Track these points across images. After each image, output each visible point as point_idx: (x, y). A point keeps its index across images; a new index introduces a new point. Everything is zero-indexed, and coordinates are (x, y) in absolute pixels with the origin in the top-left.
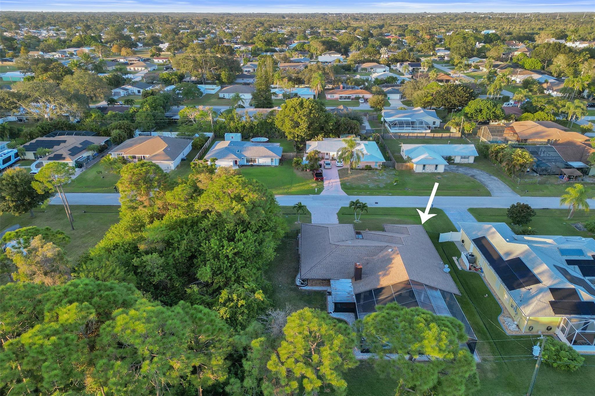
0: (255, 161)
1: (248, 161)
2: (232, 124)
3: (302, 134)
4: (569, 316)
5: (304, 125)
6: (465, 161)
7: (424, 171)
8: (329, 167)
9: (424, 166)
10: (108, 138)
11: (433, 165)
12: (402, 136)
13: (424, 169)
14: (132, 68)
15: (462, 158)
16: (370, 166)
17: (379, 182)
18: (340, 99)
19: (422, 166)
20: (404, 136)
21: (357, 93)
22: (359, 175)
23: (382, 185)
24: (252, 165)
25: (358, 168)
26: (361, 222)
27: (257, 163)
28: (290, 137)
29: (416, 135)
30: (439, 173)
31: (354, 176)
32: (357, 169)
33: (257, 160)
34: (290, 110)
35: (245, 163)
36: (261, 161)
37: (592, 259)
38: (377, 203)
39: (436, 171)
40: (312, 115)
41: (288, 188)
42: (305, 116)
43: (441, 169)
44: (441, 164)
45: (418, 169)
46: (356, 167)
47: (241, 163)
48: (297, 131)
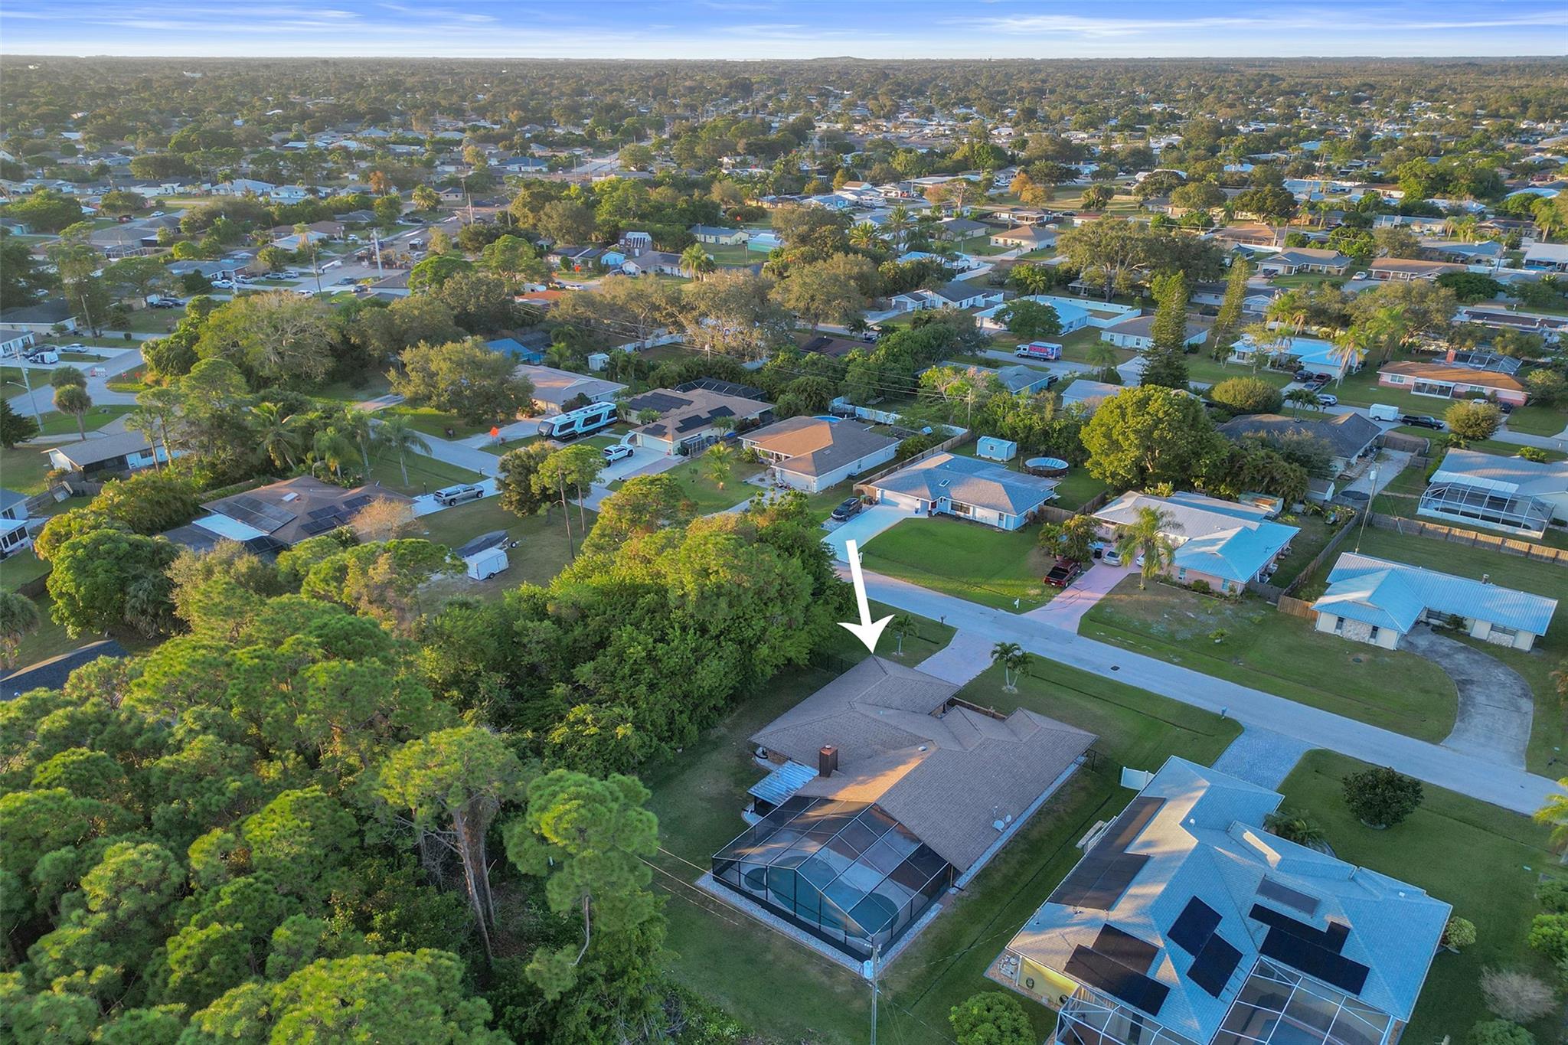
0: (967, 510)
1: (954, 507)
3: (1121, 471)
4: (1090, 986)
5: (1129, 453)
7: (1338, 632)
8: (1112, 561)
9: (1341, 619)
11: (1365, 622)
12: (1429, 532)
13: (1339, 626)
14: (1001, 240)
15: (1493, 628)
16: (1207, 584)
17: (1185, 625)
18: (1416, 389)
19: (1334, 621)
20: (1434, 532)
21: (1478, 382)
22: (1159, 598)
23: (1184, 634)
24: (959, 518)
25: (1179, 581)
26: (1015, 691)
27: (970, 515)
28: (1095, 474)
29: (1472, 535)
30: (1378, 650)
31: (1146, 597)
32: (1175, 584)
33: (971, 508)
35: (949, 510)
36: (980, 513)
37: (1323, 928)
38: (1115, 668)
39: (1372, 642)
40: (1156, 434)
41: (976, 584)
42: (1136, 432)
43: (1388, 640)
44: (1392, 628)
45: (1326, 624)
46: (1175, 579)
47: (940, 507)
48: (1111, 463)
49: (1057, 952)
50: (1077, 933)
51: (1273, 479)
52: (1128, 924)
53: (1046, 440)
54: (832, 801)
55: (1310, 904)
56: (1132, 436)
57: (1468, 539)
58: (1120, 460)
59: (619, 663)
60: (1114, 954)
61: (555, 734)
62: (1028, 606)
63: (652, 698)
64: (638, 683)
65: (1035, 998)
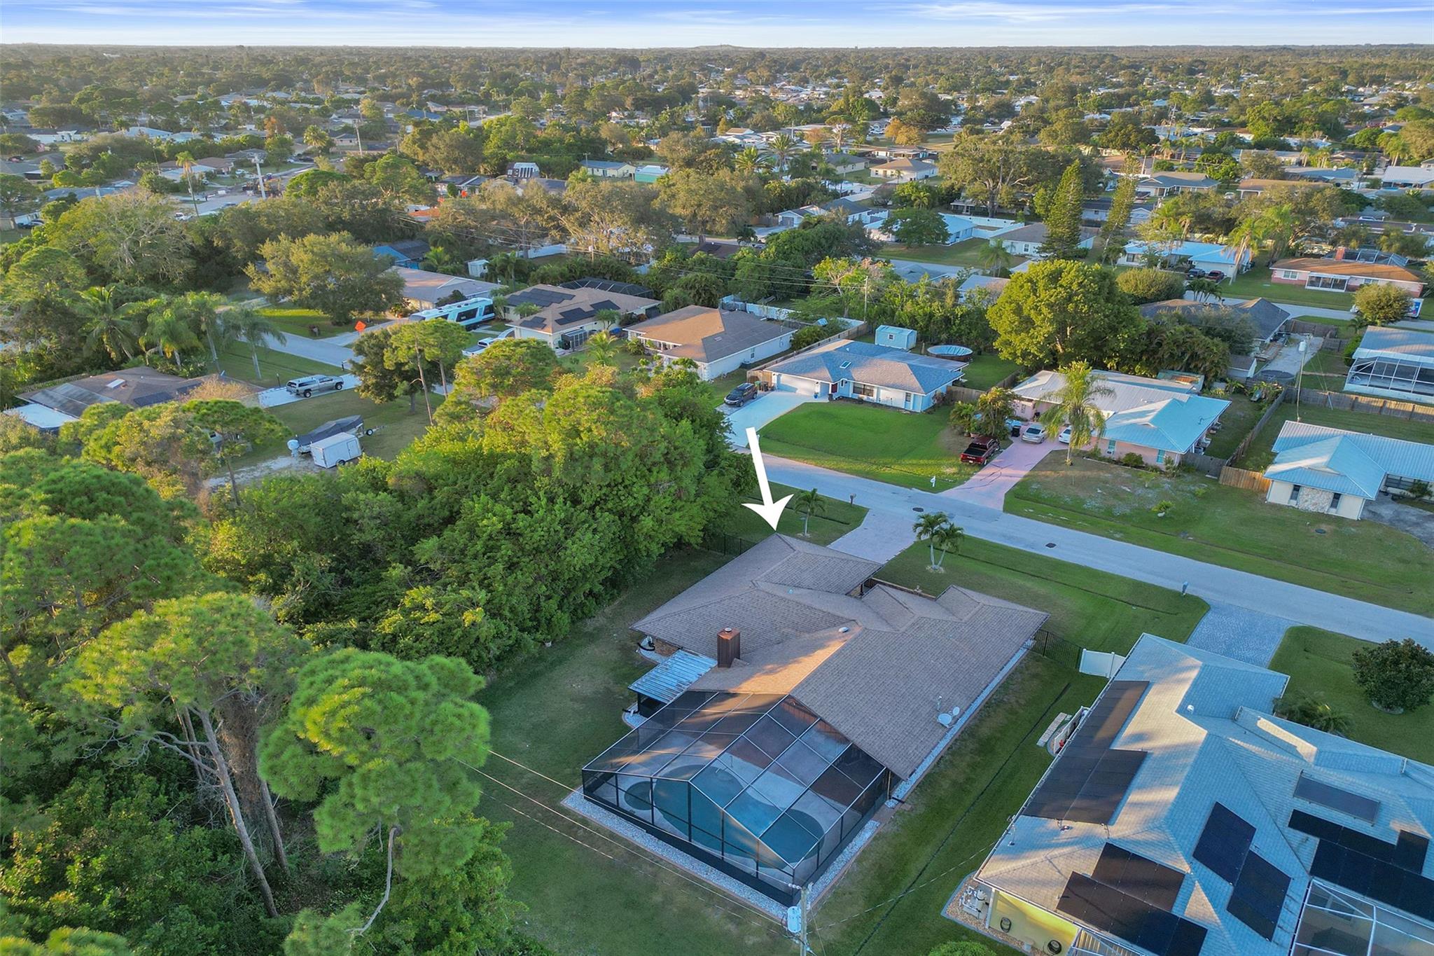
0: (870, 393)
1: (856, 390)
2: (909, 307)
3: (1033, 350)
4: (1095, 930)
5: (1045, 329)
7: (1293, 503)
8: (1033, 438)
9: (1297, 488)
10: (656, 303)
11: (1325, 490)
12: (1361, 406)
13: (1294, 497)
14: (881, 172)
16: (1140, 457)
17: (1121, 500)
18: (1312, 283)
19: (1289, 489)
20: (1368, 406)
21: (1374, 274)
22: (1088, 473)
23: (1121, 509)
24: (861, 401)
25: (1108, 456)
26: (942, 570)
27: (874, 398)
28: (1004, 355)
29: (1409, 407)
30: (1340, 520)
31: (1075, 473)
32: (1103, 459)
33: (875, 390)
34: (1022, 287)
35: (851, 394)
36: (885, 395)
37: (1394, 841)
38: (1051, 545)
39: (1333, 512)
40: (1071, 307)
41: (885, 465)
42: (1051, 306)
43: (1351, 509)
44: (1355, 495)
45: (1279, 495)
46: (1104, 453)
47: (842, 390)
48: (1022, 341)
49: (1045, 883)
50: (1070, 856)
51: (1193, 355)
54: (734, 695)
55: (1369, 808)
56: (1045, 310)
57: (1404, 412)
58: (1032, 337)
59: (471, 540)
60: (1125, 883)
61: (386, 623)
62: (944, 484)
63: (510, 580)
64: (493, 561)
65: (1014, 945)
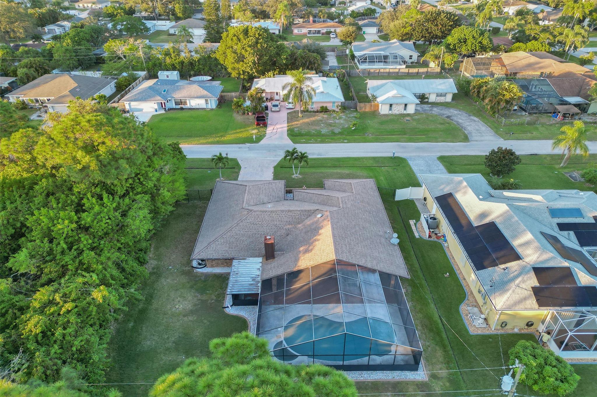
0: (185, 103)
1: (176, 103)
2: (168, 60)
3: (248, 70)
4: (558, 308)
5: (251, 58)
6: (442, 99)
7: (390, 112)
8: (276, 109)
9: (391, 105)
11: (401, 104)
12: (372, 72)
13: (390, 109)
15: (437, 96)
16: (326, 107)
17: (334, 126)
18: (309, 33)
19: (388, 107)
20: (374, 73)
21: (328, 27)
22: (311, 119)
23: (337, 131)
24: (182, 109)
25: (312, 110)
26: (300, 177)
27: (188, 106)
28: (234, 74)
29: (387, 70)
30: (408, 115)
31: (306, 120)
32: (311, 112)
33: (188, 101)
34: (232, 39)
35: (174, 106)
36: (194, 103)
37: (594, 221)
39: (405, 112)
40: (259, 46)
41: (222, 136)
42: (250, 46)
43: (411, 109)
44: (412, 103)
45: (384, 110)
46: (310, 110)
47: (169, 105)
48: (242, 66)
49: (525, 299)
50: (524, 281)
51: (310, 62)
52: (542, 262)
53: (193, 69)
55: (578, 212)
56: (249, 49)
57: (386, 72)
58: (246, 64)
60: (555, 283)
62: (259, 139)
65: (510, 332)
